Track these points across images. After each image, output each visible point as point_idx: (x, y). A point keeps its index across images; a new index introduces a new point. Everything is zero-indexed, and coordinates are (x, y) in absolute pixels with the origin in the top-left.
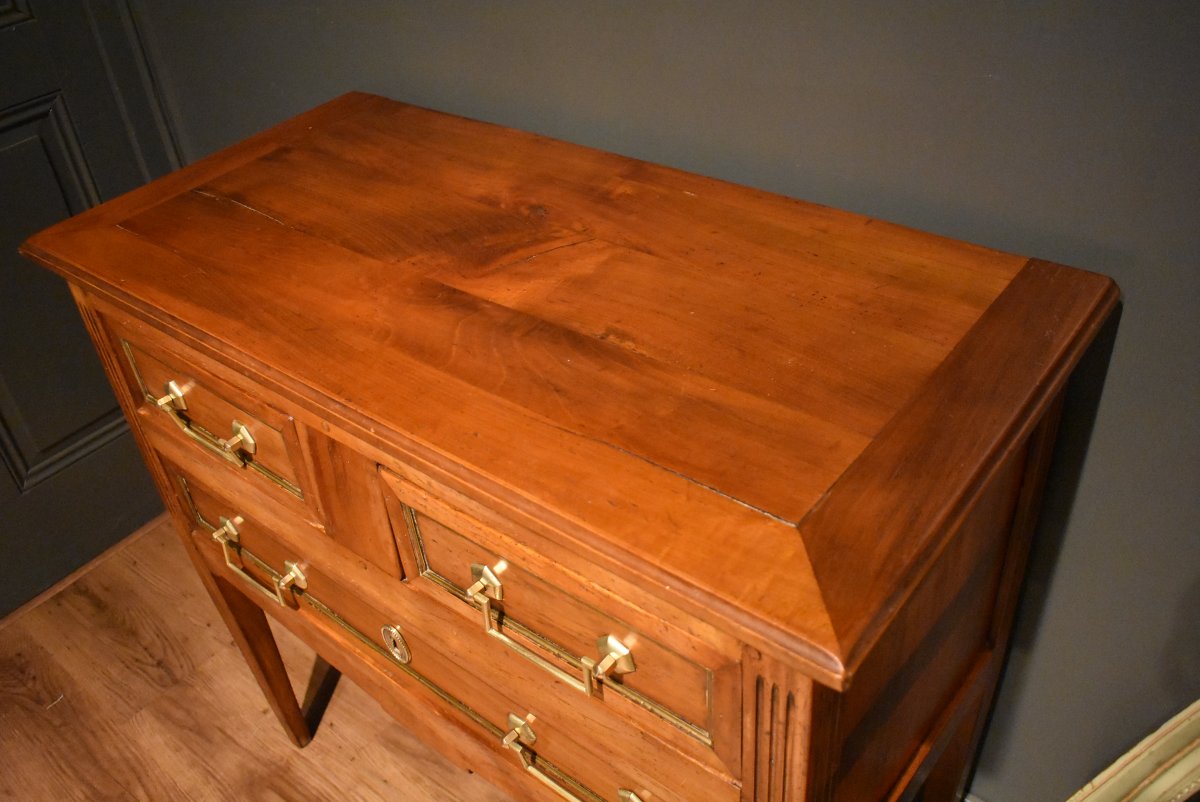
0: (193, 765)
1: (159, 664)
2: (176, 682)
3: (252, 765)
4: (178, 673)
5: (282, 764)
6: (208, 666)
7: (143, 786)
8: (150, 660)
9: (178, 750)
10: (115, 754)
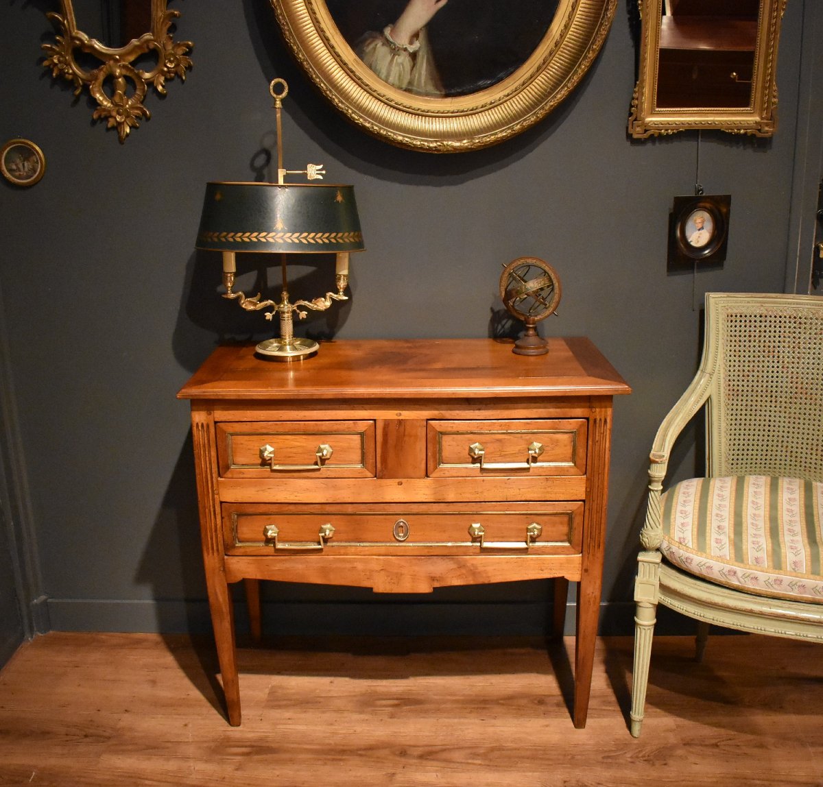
0: (168, 760)
1: (86, 736)
2: (109, 738)
3: (205, 745)
4: (107, 734)
5: (223, 737)
6: (121, 724)
7: (147, 779)
8: (75, 737)
9: (149, 759)
10: (108, 777)
